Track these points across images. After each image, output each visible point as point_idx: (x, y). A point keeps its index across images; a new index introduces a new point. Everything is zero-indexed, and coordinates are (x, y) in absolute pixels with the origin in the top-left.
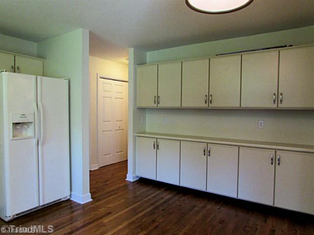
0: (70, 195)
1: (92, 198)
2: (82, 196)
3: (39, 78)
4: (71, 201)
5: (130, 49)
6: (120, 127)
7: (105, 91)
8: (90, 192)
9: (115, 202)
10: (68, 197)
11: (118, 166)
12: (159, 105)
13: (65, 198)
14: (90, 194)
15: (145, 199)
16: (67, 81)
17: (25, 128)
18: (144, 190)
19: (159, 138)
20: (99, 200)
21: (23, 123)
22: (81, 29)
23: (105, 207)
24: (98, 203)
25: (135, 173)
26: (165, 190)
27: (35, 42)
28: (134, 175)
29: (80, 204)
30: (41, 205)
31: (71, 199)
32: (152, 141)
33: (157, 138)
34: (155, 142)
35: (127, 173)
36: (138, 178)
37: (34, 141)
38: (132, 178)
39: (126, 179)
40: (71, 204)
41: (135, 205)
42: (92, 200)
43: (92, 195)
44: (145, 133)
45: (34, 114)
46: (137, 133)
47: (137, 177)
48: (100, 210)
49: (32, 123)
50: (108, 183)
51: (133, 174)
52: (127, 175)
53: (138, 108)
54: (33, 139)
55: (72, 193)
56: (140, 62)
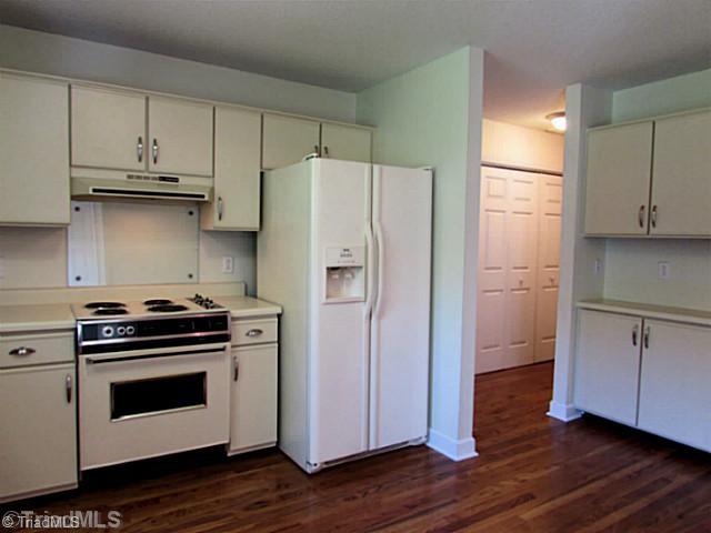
0: (428, 436)
1: (477, 450)
2: (455, 441)
3: (376, 167)
4: (428, 448)
5: (569, 88)
6: (521, 282)
7: (489, 196)
8: (474, 436)
9: (536, 470)
10: (424, 440)
11: (516, 378)
12: (652, 230)
13: (416, 440)
14: (473, 440)
15: (617, 476)
16: (430, 173)
17: (348, 279)
18: (602, 448)
19: (649, 318)
20: (494, 458)
21: (346, 268)
22: (468, 48)
23: (516, 480)
24: (494, 466)
25: (572, 402)
26: (666, 458)
27: (354, 91)
28: (571, 406)
29: (450, 461)
30: (371, 449)
31: (429, 445)
32: (628, 325)
33: (643, 318)
34: (637, 327)
35: (551, 399)
36: (580, 416)
37: (365, 309)
38: (564, 412)
39: (548, 414)
40: (428, 457)
41: (593, 485)
42: (476, 454)
43: (477, 441)
44: (600, 301)
45: (366, 247)
46: (583, 301)
47: (578, 411)
48: (503, 483)
49: (361, 267)
50: (505, 415)
51: (567, 403)
52: (552, 403)
53: (586, 238)
54: (361, 304)
55: (432, 430)
56: (595, 119)
